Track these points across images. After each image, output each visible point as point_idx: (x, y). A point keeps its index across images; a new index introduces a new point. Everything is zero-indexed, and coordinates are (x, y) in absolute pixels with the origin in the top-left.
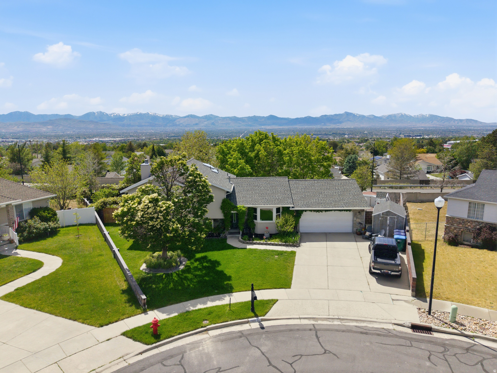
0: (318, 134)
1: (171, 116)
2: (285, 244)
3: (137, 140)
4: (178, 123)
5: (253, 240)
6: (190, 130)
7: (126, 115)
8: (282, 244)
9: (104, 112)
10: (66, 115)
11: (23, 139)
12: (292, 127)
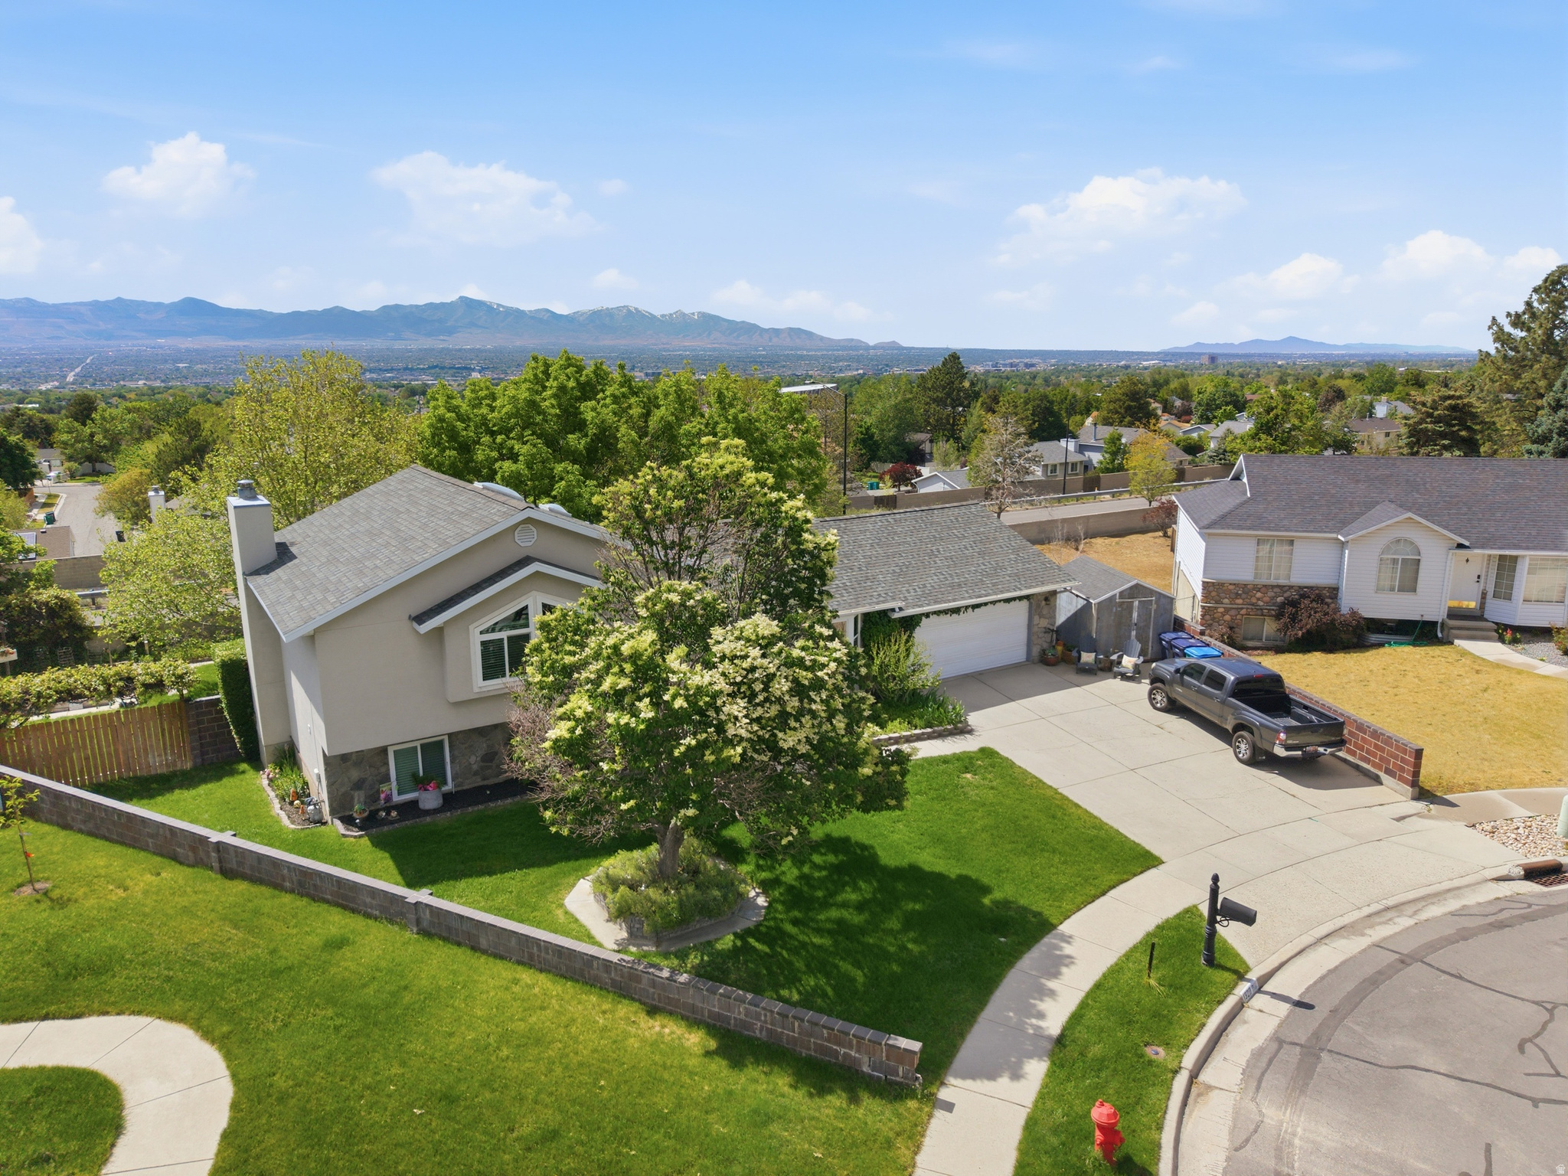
2: (934, 732)
8: (923, 734)
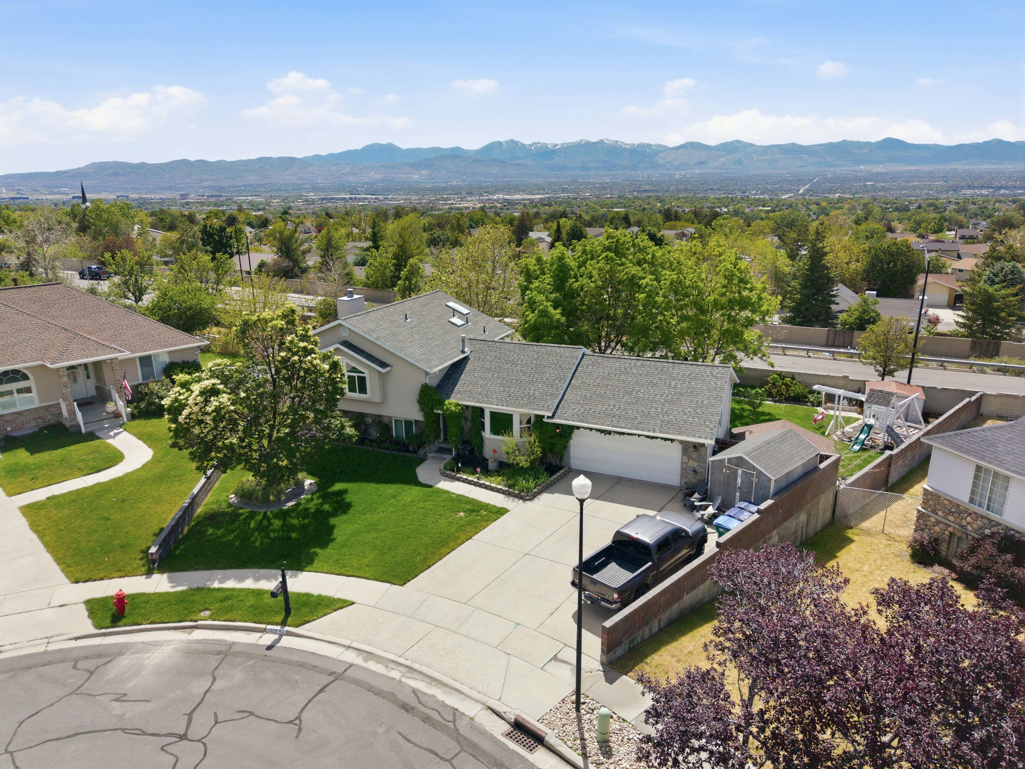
0: (1015, 187)
1: (649, 145)
2: (507, 491)
3: (573, 199)
4: (661, 162)
5: (459, 471)
6: (685, 176)
7: (558, 147)
8: (501, 489)
9: (519, 142)
10: (452, 149)
11: (381, 195)
12: (942, 167)
